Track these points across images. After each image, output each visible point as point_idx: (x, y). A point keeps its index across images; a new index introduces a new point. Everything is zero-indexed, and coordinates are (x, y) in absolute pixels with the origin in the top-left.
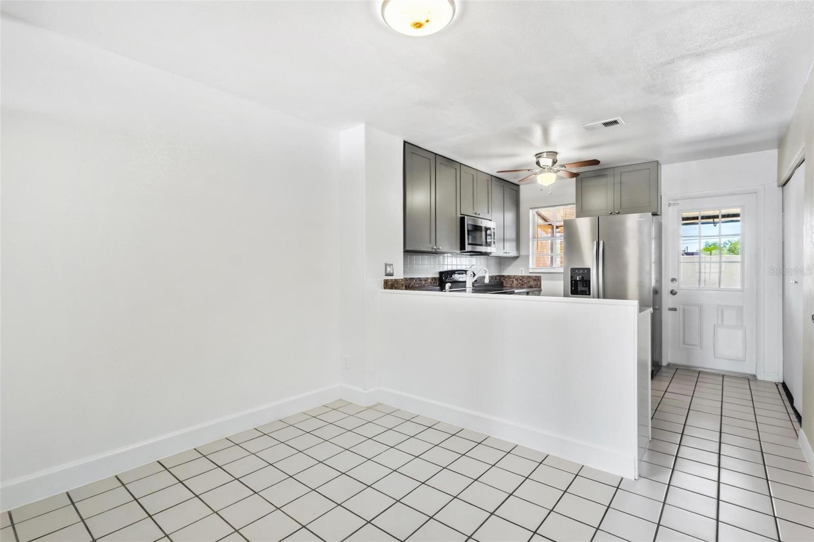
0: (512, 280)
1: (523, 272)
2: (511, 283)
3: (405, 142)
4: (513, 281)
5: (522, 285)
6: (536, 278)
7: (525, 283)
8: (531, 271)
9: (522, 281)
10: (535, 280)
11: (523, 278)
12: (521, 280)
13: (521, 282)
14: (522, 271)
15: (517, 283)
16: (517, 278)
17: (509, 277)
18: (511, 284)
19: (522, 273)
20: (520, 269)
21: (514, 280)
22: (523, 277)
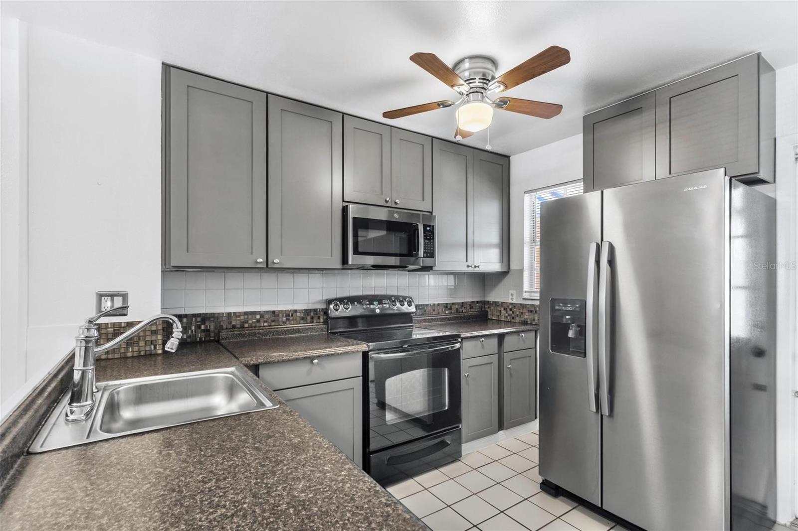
0: (499, 309)
1: (514, 297)
2: (498, 314)
3: (163, 64)
4: (501, 311)
5: (513, 318)
6: (532, 309)
7: (517, 315)
8: (526, 295)
9: (513, 312)
10: (531, 311)
11: (514, 307)
12: (511, 310)
13: (511, 313)
14: (512, 295)
15: (507, 315)
16: (505, 307)
17: (496, 303)
18: (498, 316)
19: (512, 299)
20: (511, 292)
21: (502, 309)
22: (514, 305)
